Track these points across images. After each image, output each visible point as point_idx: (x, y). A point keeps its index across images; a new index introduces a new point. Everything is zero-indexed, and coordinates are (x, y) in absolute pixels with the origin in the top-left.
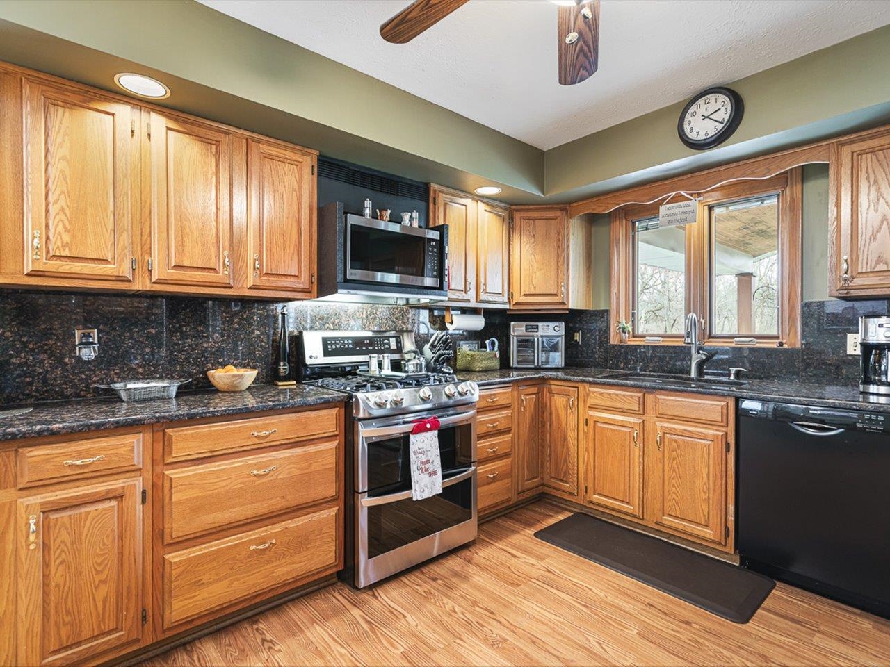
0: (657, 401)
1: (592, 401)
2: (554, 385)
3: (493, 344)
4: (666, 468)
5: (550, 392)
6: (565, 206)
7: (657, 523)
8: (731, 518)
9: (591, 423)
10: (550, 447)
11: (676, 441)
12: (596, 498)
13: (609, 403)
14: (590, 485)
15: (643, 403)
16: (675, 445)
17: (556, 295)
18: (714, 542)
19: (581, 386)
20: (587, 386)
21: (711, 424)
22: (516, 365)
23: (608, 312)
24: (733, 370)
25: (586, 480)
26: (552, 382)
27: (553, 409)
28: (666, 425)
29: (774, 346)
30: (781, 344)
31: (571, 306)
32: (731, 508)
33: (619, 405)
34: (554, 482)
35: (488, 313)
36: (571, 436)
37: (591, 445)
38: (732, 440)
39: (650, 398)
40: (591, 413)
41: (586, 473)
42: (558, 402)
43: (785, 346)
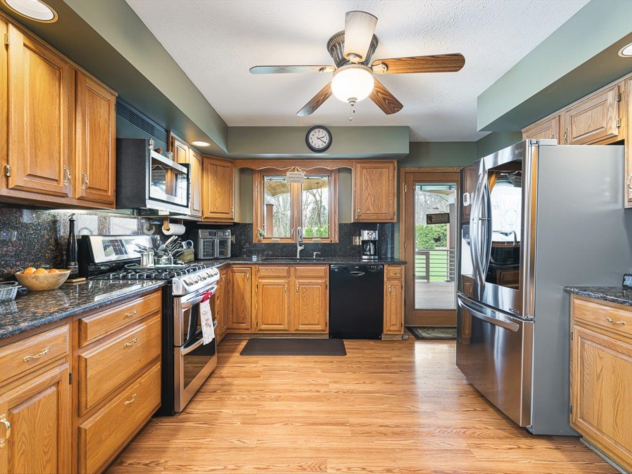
0: (296, 270)
1: (262, 274)
2: (235, 268)
3: (189, 244)
4: (301, 302)
5: (233, 272)
6: (232, 160)
7: (297, 330)
8: (328, 317)
9: (260, 287)
10: (233, 305)
11: (305, 288)
12: (264, 327)
13: (271, 274)
14: (260, 321)
15: (289, 272)
16: (304, 290)
17: (228, 213)
18: (320, 331)
19: (253, 267)
20: (257, 266)
21: (320, 278)
22: (203, 257)
23: (251, 224)
24: (315, 253)
25: (256, 318)
26: (233, 266)
27: (235, 282)
28: (300, 281)
29: (329, 242)
31: (236, 221)
32: (328, 313)
33: (277, 274)
34: (236, 326)
35: (186, 222)
36: (247, 296)
37: (260, 298)
38: (328, 283)
39: (292, 269)
40: (260, 281)
41: (257, 315)
42: (239, 277)
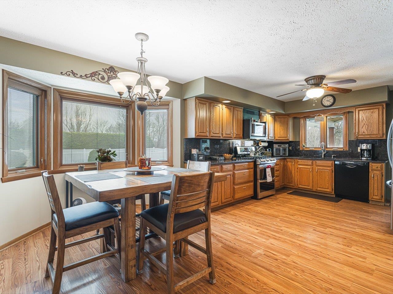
0: (316, 162)
1: (299, 163)
2: (288, 160)
3: (269, 150)
4: (318, 177)
5: (287, 162)
6: (288, 115)
7: (316, 190)
8: (333, 186)
9: (299, 168)
10: (287, 175)
11: (320, 171)
12: (300, 186)
13: (304, 164)
14: (299, 183)
15: (312, 163)
16: (320, 172)
17: (286, 137)
18: (330, 192)
19: (296, 160)
20: (297, 160)
21: (329, 167)
22: (275, 155)
23: (299, 141)
24: (333, 156)
25: (297, 182)
26: (287, 159)
27: (288, 166)
28: (318, 168)
29: (342, 150)
30: (344, 150)
31: (290, 140)
32: (333, 184)
33: (307, 164)
34: (288, 184)
35: (268, 142)
36: (293, 172)
37: (299, 174)
38: (333, 170)
39: (314, 162)
40: (299, 166)
41: (297, 181)
42: (289, 164)
43: (345, 150)
